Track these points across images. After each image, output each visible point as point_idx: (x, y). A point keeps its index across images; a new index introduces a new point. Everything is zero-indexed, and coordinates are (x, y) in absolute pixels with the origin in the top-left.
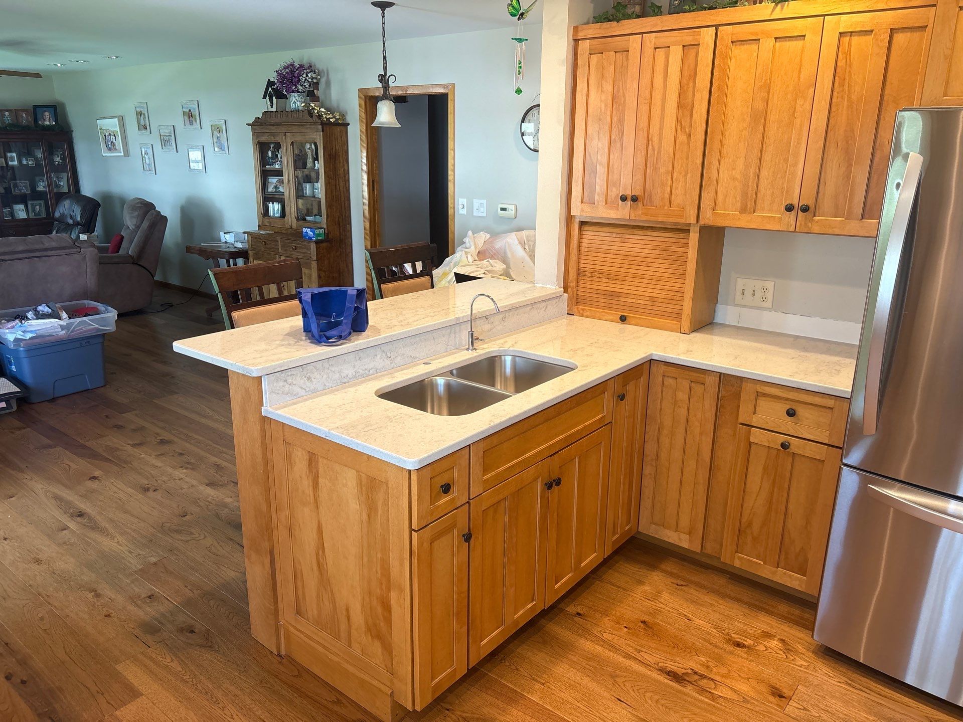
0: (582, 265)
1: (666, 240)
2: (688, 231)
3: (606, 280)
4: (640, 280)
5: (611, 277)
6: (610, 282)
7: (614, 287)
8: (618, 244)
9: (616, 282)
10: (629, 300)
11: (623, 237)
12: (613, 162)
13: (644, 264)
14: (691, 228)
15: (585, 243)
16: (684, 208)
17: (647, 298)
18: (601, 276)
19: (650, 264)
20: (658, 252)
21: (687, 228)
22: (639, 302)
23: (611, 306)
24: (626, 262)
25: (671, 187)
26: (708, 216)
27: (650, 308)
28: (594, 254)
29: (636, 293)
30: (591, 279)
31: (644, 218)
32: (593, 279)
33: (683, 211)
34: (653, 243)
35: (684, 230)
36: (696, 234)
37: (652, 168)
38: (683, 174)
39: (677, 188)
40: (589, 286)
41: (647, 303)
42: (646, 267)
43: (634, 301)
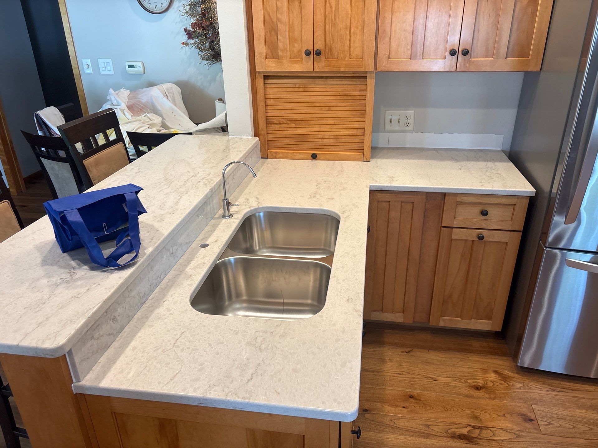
0: (269, 115)
1: (345, 86)
2: (366, 78)
3: (294, 125)
4: (324, 123)
5: (298, 122)
6: (298, 126)
7: (302, 130)
8: (301, 93)
9: (303, 127)
10: (317, 140)
11: (306, 87)
12: (293, 20)
13: (327, 108)
14: (368, 75)
15: (271, 94)
16: (362, 58)
17: (332, 137)
18: (289, 122)
19: (332, 108)
20: (338, 97)
21: (365, 75)
22: (325, 140)
23: (300, 146)
24: (311, 108)
25: (350, 40)
26: (384, 64)
27: (335, 144)
28: (280, 104)
29: (321, 133)
30: (279, 126)
31: (326, 69)
32: (281, 126)
33: (362, 61)
34: (334, 90)
35: (362, 77)
36: (373, 80)
37: (331, 24)
38: (360, 28)
39: (354, 42)
40: (278, 132)
41: (332, 140)
42: (329, 111)
43: (320, 140)
